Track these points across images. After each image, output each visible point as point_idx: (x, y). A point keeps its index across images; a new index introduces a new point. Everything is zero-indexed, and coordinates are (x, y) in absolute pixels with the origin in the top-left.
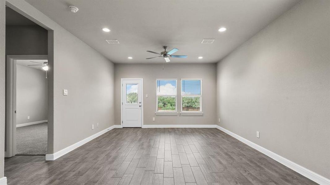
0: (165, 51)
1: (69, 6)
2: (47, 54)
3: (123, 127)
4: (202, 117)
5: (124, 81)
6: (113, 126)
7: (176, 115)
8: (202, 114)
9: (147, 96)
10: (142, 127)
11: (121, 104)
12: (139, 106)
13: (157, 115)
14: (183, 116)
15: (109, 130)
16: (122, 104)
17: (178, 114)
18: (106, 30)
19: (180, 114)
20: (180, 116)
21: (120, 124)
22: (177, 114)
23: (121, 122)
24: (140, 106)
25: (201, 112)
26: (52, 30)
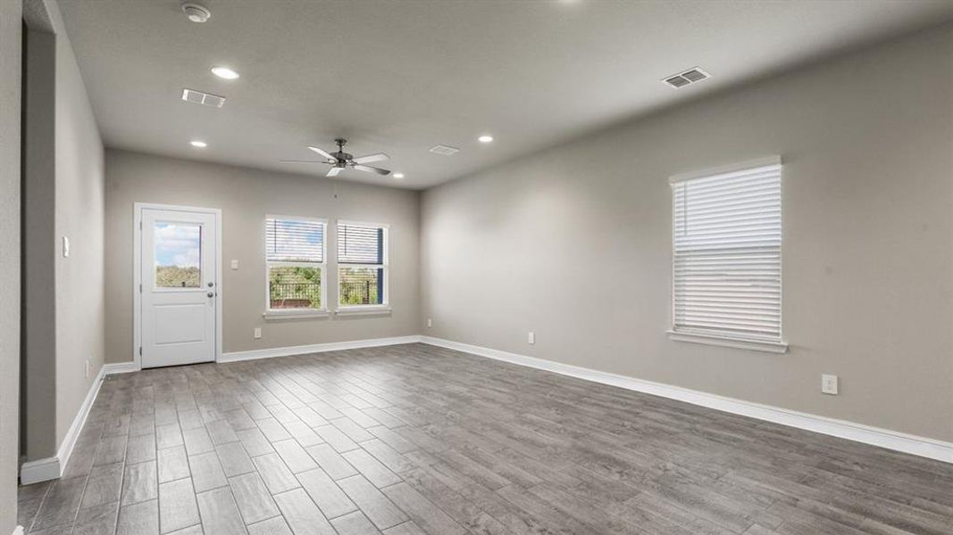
0: (341, 152)
3: (144, 369)
4: (389, 318)
5: (148, 213)
6: (104, 367)
7: (326, 318)
8: (389, 312)
9: (235, 264)
10: (218, 361)
11: (137, 289)
12: (206, 294)
13: (269, 321)
14: (343, 318)
15: (101, 383)
16: (141, 290)
17: (330, 313)
19: (336, 313)
20: (335, 319)
21: (133, 360)
22: (327, 315)
23: (137, 352)
24: (210, 296)
25: (387, 306)
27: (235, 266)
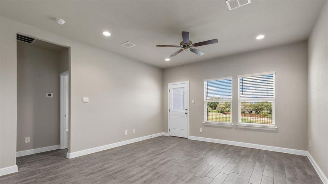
1: (55, 20)
3: (170, 136)
4: (277, 134)
5: (172, 87)
7: (231, 128)
8: (276, 130)
9: (193, 101)
10: (188, 139)
12: (185, 113)
13: (205, 126)
14: (241, 129)
15: (152, 138)
16: (170, 111)
17: (233, 125)
18: (107, 34)
19: (237, 126)
20: (236, 129)
21: (168, 132)
22: (232, 126)
23: (169, 130)
25: (275, 125)
26: (70, 47)
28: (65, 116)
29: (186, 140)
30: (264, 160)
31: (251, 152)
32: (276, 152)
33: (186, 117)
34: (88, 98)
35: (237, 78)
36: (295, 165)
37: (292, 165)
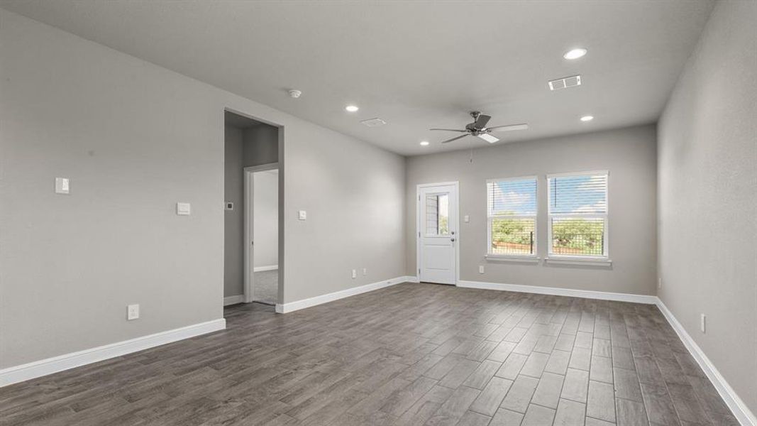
0: (475, 122)
1: (288, 91)
2: (277, 161)
3: (421, 282)
4: (610, 271)
5: (424, 191)
6: (403, 277)
7: (536, 264)
8: (609, 264)
9: (466, 218)
10: (457, 285)
11: (418, 236)
12: (450, 239)
13: (489, 262)
14: (552, 265)
15: (390, 285)
16: (420, 236)
17: (539, 260)
18: (352, 109)
19: (546, 260)
20: (544, 265)
21: (416, 276)
22: (537, 261)
23: (418, 272)
24: (453, 240)
25: (607, 258)
26: (282, 127)
27: (467, 220)
28: (253, 243)
29: (454, 287)
30: (594, 310)
31: (572, 301)
32: (610, 301)
33: (453, 246)
34: (305, 212)
35: (546, 178)
36: (639, 314)
37: (634, 314)
